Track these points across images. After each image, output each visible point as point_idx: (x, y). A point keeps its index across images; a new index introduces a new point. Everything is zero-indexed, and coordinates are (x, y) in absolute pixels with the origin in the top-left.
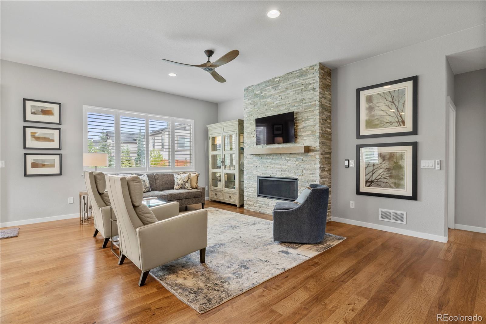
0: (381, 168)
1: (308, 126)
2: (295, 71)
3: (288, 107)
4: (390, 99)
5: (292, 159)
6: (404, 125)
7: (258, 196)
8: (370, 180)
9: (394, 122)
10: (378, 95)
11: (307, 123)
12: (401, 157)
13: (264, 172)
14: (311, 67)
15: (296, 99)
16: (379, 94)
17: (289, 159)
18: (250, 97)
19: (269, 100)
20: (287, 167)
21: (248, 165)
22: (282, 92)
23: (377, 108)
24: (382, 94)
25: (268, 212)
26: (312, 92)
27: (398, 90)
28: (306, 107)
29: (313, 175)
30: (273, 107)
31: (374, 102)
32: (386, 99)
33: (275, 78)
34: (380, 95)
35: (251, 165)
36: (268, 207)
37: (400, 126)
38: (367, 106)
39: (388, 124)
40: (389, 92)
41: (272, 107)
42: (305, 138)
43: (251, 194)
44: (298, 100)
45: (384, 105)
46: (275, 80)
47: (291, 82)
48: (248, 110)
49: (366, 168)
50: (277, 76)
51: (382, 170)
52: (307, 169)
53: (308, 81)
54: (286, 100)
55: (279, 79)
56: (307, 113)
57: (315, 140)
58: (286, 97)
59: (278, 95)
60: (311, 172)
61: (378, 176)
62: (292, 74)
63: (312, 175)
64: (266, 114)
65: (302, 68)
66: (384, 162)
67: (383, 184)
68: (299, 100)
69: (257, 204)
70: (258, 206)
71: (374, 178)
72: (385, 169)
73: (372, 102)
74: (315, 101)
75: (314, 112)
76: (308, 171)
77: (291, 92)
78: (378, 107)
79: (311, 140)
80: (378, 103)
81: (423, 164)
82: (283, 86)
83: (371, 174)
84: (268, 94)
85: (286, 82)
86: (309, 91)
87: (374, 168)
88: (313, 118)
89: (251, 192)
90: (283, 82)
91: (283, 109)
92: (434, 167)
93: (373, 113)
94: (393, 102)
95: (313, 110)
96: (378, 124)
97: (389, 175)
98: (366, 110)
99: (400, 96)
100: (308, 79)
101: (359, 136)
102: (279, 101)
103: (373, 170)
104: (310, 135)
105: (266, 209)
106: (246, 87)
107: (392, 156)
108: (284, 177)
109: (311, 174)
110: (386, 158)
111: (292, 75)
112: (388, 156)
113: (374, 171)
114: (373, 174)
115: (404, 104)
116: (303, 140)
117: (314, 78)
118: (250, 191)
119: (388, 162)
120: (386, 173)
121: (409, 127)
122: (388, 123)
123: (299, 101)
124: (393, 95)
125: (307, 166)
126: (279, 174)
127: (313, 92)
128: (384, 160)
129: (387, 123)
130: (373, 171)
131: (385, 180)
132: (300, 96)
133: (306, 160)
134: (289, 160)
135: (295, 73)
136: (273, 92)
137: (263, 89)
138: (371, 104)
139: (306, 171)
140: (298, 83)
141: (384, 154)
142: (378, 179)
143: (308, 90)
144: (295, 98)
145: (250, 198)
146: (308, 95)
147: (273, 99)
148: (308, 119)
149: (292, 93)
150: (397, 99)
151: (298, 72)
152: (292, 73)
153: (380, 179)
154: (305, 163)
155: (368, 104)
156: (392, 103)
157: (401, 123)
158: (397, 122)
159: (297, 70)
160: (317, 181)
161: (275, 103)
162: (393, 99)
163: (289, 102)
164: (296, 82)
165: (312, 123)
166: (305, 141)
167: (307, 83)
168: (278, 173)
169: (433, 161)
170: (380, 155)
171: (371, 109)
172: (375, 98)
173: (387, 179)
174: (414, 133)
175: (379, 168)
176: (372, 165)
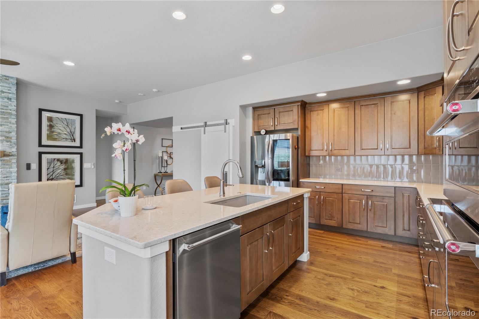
0: (59, 169)
4: (66, 124)
6: (75, 142)
8: (51, 178)
9: (68, 139)
10: (57, 119)
12: (73, 161)
14: (5, 76)
16: (58, 118)
23: (56, 127)
24: (61, 119)
27: (69, 119)
29: (8, 178)
31: (54, 122)
32: (63, 122)
34: (59, 119)
37: (73, 142)
38: (48, 124)
39: (65, 140)
40: (65, 119)
45: (62, 126)
49: (48, 169)
51: (60, 170)
57: (10, 146)
60: (5, 176)
61: (57, 174)
63: (6, 178)
66: (62, 165)
72: (62, 169)
73: (53, 122)
74: (10, 110)
75: (10, 120)
78: (57, 126)
79: (5, 145)
80: (57, 124)
81: (85, 165)
83: (52, 173)
87: (54, 169)
88: (8, 125)
92: (90, 167)
93: (53, 130)
94: (68, 126)
95: (7, 118)
96: (57, 138)
97: (65, 173)
98: (47, 126)
99: (72, 123)
101: (40, 145)
103: (53, 170)
104: (3, 140)
107: (67, 161)
110: (63, 162)
112: (64, 161)
113: (54, 171)
114: (53, 173)
115: (75, 129)
117: (9, 89)
119: (64, 165)
120: (63, 172)
121: (78, 144)
122: (64, 139)
124: (68, 121)
127: (7, 101)
128: (61, 163)
129: (64, 138)
130: (53, 171)
138: (51, 123)
141: (62, 159)
142: (57, 177)
150: (71, 125)
153: (59, 176)
155: (49, 122)
156: (67, 127)
157: (73, 140)
158: (71, 139)
162: (68, 124)
165: (7, 130)
169: (90, 164)
170: (58, 160)
171: (51, 127)
172: (55, 120)
173: (64, 176)
174: (81, 147)
175: (58, 169)
176: (53, 167)
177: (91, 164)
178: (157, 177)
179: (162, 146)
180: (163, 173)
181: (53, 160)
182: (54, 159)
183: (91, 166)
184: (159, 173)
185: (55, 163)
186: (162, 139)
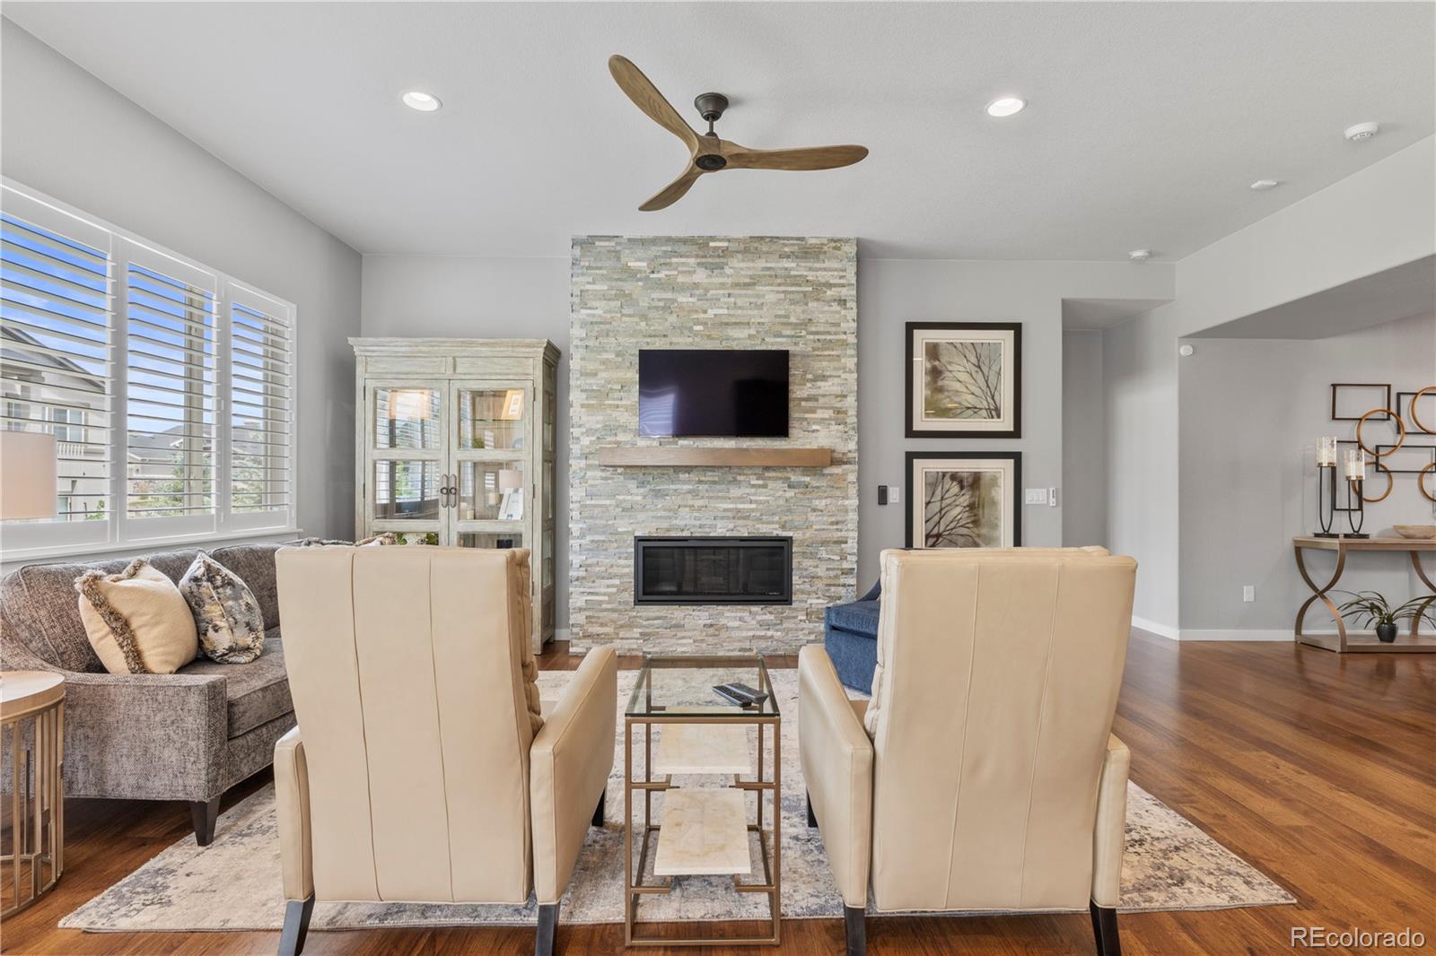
0: (957, 506)
1: (824, 396)
2: (784, 238)
3: (758, 332)
4: (973, 360)
5: (771, 484)
6: (999, 417)
7: (638, 602)
8: (935, 531)
9: (981, 409)
10: (951, 347)
11: (820, 387)
12: (994, 481)
13: (665, 525)
14: (833, 240)
15: (787, 316)
16: (952, 343)
17: (761, 482)
18: (605, 272)
19: (683, 299)
20: (753, 506)
21: (588, 502)
22: (737, 285)
23: (947, 374)
24: (959, 346)
25: (684, 649)
26: (835, 307)
27: (982, 344)
28: (819, 345)
29: (839, 527)
30: (705, 324)
31: (944, 359)
32: (965, 357)
33: (713, 239)
34: (955, 347)
35: (608, 502)
36: (679, 634)
37: (993, 417)
38: (929, 366)
39: (970, 412)
40: (972, 344)
41: (698, 322)
42: (815, 427)
43: (606, 598)
44: (793, 320)
45: (964, 370)
46: (712, 244)
47: (769, 265)
48: (594, 316)
49: (928, 504)
50: (722, 234)
51: (959, 509)
52: (822, 511)
53: (823, 277)
54: (750, 312)
55: (726, 244)
56: (820, 361)
57: (845, 436)
58: (750, 303)
59: (722, 292)
60: (833, 519)
61: (952, 522)
62: (771, 241)
63: (835, 527)
64: (674, 340)
65: (806, 236)
66: (963, 492)
67: (961, 540)
68: (795, 321)
69: (635, 630)
70: (638, 636)
71: (942, 529)
72: (965, 507)
73: (939, 361)
74: (845, 333)
75: (843, 360)
76: (823, 516)
77: (769, 294)
78: (951, 372)
79: (834, 433)
80: (950, 363)
81: (1030, 496)
82: (742, 269)
83: (937, 518)
84: (681, 279)
85: (753, 261)
86: (829, 302)
87: (943, 506)
88: (839, 376)
89: (604, 594)
90: (739, 256)
91: (742, 336)
92: (1045, 502)
93: (940, 383)
94: (979, 367)
95: (838, 356)
96: (951, 409)
97: (973, 518)
98: (926, 373)
99: (992, 358)
100: (825, 269)
101: (910, 433)
102: (726, 311)
103: (942, 509)
104: (830, 419)
105: (674, 641)
106: (583, 234)
107: (976, 479)
108: (746, 535)
109: (832, 523)
110: (965, 484)
111: (774, 247)
112: (970, 480)
113: (943, 512)
114: (941, 519)
115: (999, 374)
116: (808, 431)
117: (841, 274)
118: (603, 590)
119: (970, 493)
120: (966, 514)
121: (1006, 424)
122: (969, 410)
123: (796, 324)
124: (979, 351)
125: (820, 504)
126: (722, 529)
127: (839, 308)
128: (962, 488)
129: (969, 408)
130: (940, 512)
131: (965, 531)
132: (799, 309)
133: (818, 487)
134: (765, 486)
135: (782, 242)
136: (701, 276)
137: (662, 261)
138: (937, 363)
139: (819, 515)
140: (792, 273)
141: (963, 475)
142: (952, 529)
143: (824, 301)
144: (782, 312)
145: (601, 614)
146: (823, 312)
147: (701, 300)
148: (824, 378)
149: (771, 297)
150: (987, 362)
151: (792, 242)
152: (773, 239)
153: (955, 528)
154: (814, 495)
155: (929, 361)
156: (977, 369)
157: (994, 413)
158: (986, 410)
159: (792, 239)
160: (850, 541)
161: (711, 313)
162: (979, 361)
163: (762, 320)
164: (786, 269)
165: (837, 390)
166: (814, 434)
167: (823, 281)
168: (720, 523)
169: (1045, 491)
170: (954, 477)
171: (935, 373)
172: (945, 352)
173: (968, 528)
174: (1016, 433)
175: (953, 505)
176: (939, 498)
177: (1048, 493)
178: (1308, 556)
179: (1334, 418)
180: (1341, 536)
181: (940, 475)
182: (944, 474)
183: (1048, 499)
184: (1317, 535)
185: (946, 487)
186: (1334, 386)
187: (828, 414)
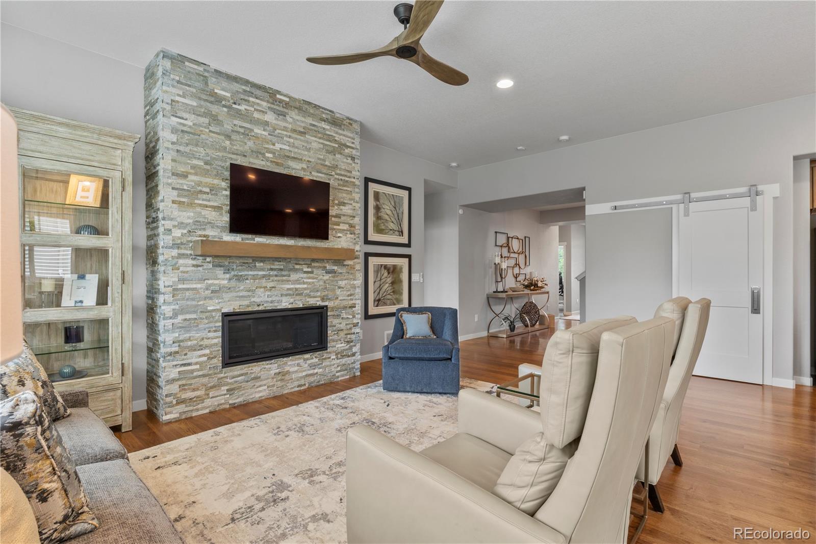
0: (386, 283)
1: (344, 215)
2: (323, 108)
3: (308, 167)
4: (393, 204)
5: (315, 271)
6: (403, 236)
7: (226, 364)
8: (378, 298)
9: (396, 231)
10: (384, 195)
11: (341, 210)
12: (401, 270)
13: (246, 302)
14: (348, 118)
15: (324, 160)
16: (384, 193)
17: (310, 270)
18: (194, 91)
19: (258, 131)
20: (305, 286)
21: (180, 286)
22: (294, 131)
23: (383, 210)
24: (387, 195)
25: (261, 395)
26: (349, 161)
27: (396, 196)
28: (342, 183)
29: (352, 297)
30: (274, 153)
31: (381, 201)
32: (390, 201)
33: (279, 92)
34: (386, 195)
35: (199, 286)
36: (258, 384)
37: (400, 236)
38: (375, 204)
39: (391, 232)
40: (393, 195)
41: (270, 151)
42: (339, 235)
43: (198, 367)
44: (327, 163)
45: (389, 208)
46: (278, 96)
47: (314, 123)
48: (184, 125)
49: (375, 282)
50: (285, 92)
51: (387, 285)
52: (343, 288)
53: (344, 140)
54: (303, 152)
55: (287, 100)
56: (342, 193)
57: (354, 241)
58: (303, 146)
59: (285, 133)
60: (349, 293)
61: (384, 292)
62: (315, 107)
63: (350, 298)
64: (252, 160)
65: (335, 111)
66: (389, 275)
67: (388, 302)
68: (329, 164)
69: (222, 388)
70: (225, 392)
71: (380, 296)
72: (390, 284)
73: (379, 201)
74: (354, 178)
75: (353, 195)
76: (344, 291)
77: (315, 143)
79: (349, 239)
80: (384, 204)
81: (414, 278)
82: (297, 120)
83: (378, 290)
84: (256, 115)
85: (305, 117)
86: (347, 156)
87: (381, 283)
88: (351, 204)
89: (196, 363)
90: (296, 110)
91: (298, 168)
93: (379, 214)
94: (395, 208)
95: (351, 192)
96: (383, 230)
97: (393, 290)
98: (374, 208)
99: (400, 204)
100: (344, 135)
101: (367, 242)
102: (287, 148)
103: (380, 285)
104: (347, 230)
105: (253, 390)
107: (395, 267)
108: (301, 306)
109: (349, 296)
110: (390, 271)
111: (317, 112)
112: (392, 269)
114: (380, 291)
115: (403, 213)
116: (336, 237)
117: (352, 141)
118: (194, 360)
119: (392, 276)
120: (390, 288)
121: (406, 239)
123: (329, 167)
124: (395, 199)
125: (342, 283)
126: (285, 303)
127: (351, 162)
128: (389, 273)
129: (391, 230)
130: (380, 287)
131: (389, 297)
132: (331, 157)
133: (341, 273)
134: (312, 272)
135: (321, 110)
136: (270, 117)
137: (242, 97)
138: (378, 203)
139: (342, 291)
140: (328, 133)
141: (389, 266)
143: (344, 155)
144: (322, 157)
145: (193, 381)
146: (343, 162)
147: (271, 135)
148: (344, 204)
149: (315, 145)
150: (398, 206)
151: (327, 112)
152: (316, 107)
153: (386, 295)
154: (339, 278)
155: (375, 201)
157: (401, 233)
158: (398, 231)
159: (328, 110)
160: (357, 306)
161: (278, 146)
162: (395, 205)
163: (310, 160)
164: (324, 129)
165: (350, 212)
166: (339, 239)
167: (343, 142)
168: (284, 299)
169: (419, 274)
170: (386, 267)
171: (378, 208)
172: (381, 197)
173: (391, 295)
174: (408, 245)
175: (385, 283)
176: (379, 279)
177: (420, 276)
178: (490, 299)
179: (496, 245)
180: (500, 292)
181: (380, 266)
182: (382, 265)
183: (420, 279)
184: (494, 292)
185: (382, 273)
186: (496, 232)
187: (346, 227)
